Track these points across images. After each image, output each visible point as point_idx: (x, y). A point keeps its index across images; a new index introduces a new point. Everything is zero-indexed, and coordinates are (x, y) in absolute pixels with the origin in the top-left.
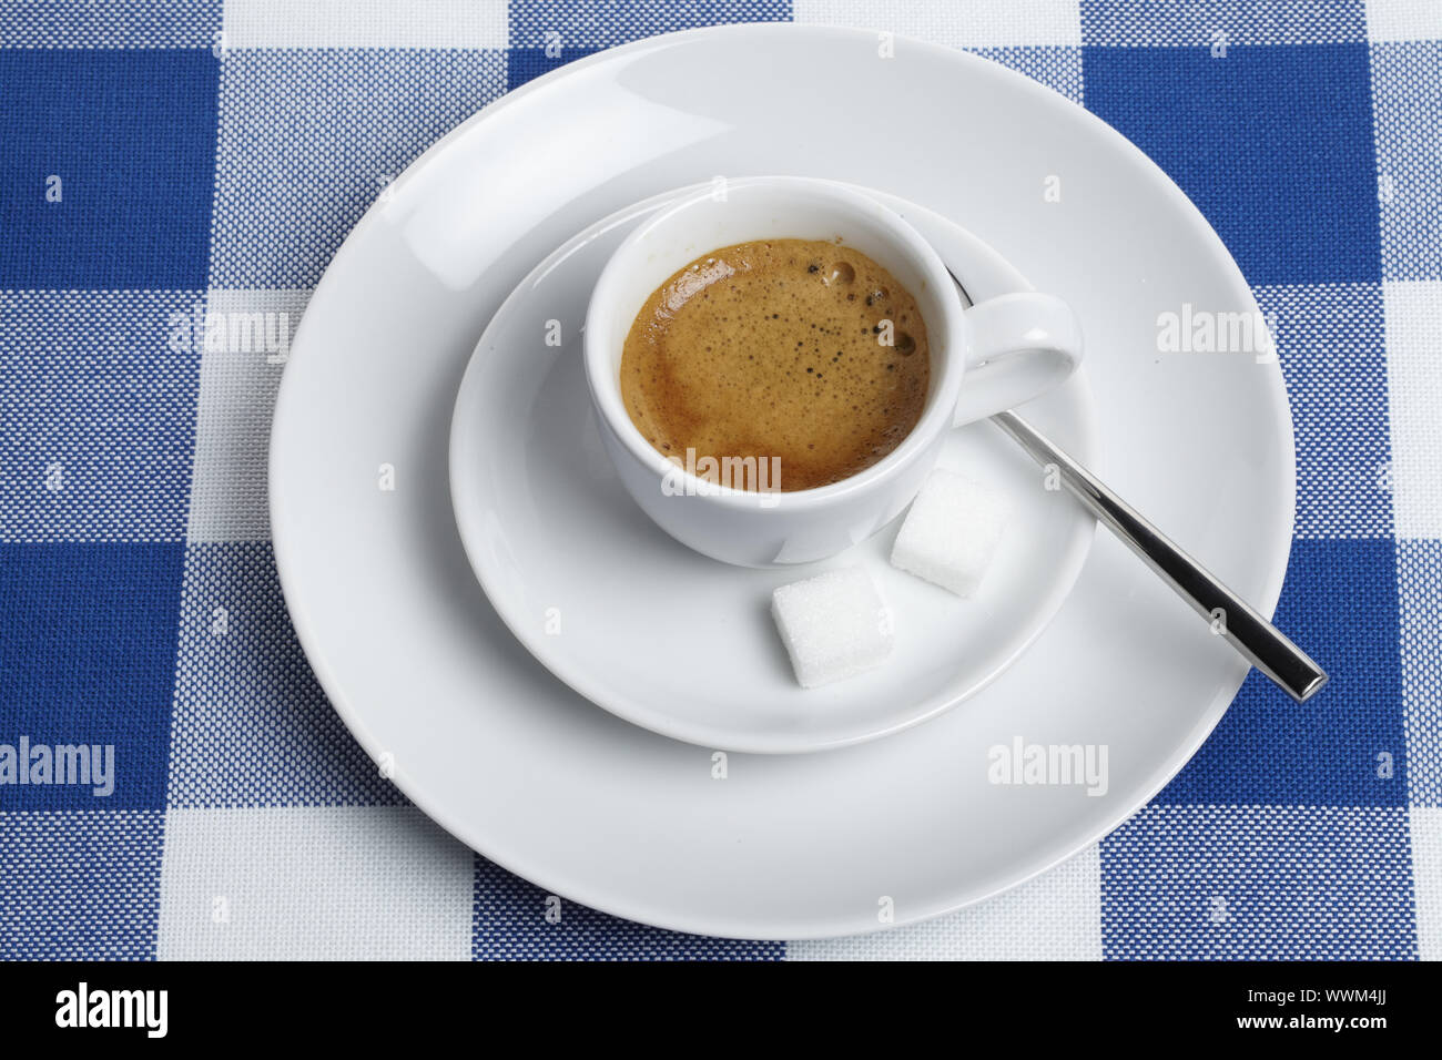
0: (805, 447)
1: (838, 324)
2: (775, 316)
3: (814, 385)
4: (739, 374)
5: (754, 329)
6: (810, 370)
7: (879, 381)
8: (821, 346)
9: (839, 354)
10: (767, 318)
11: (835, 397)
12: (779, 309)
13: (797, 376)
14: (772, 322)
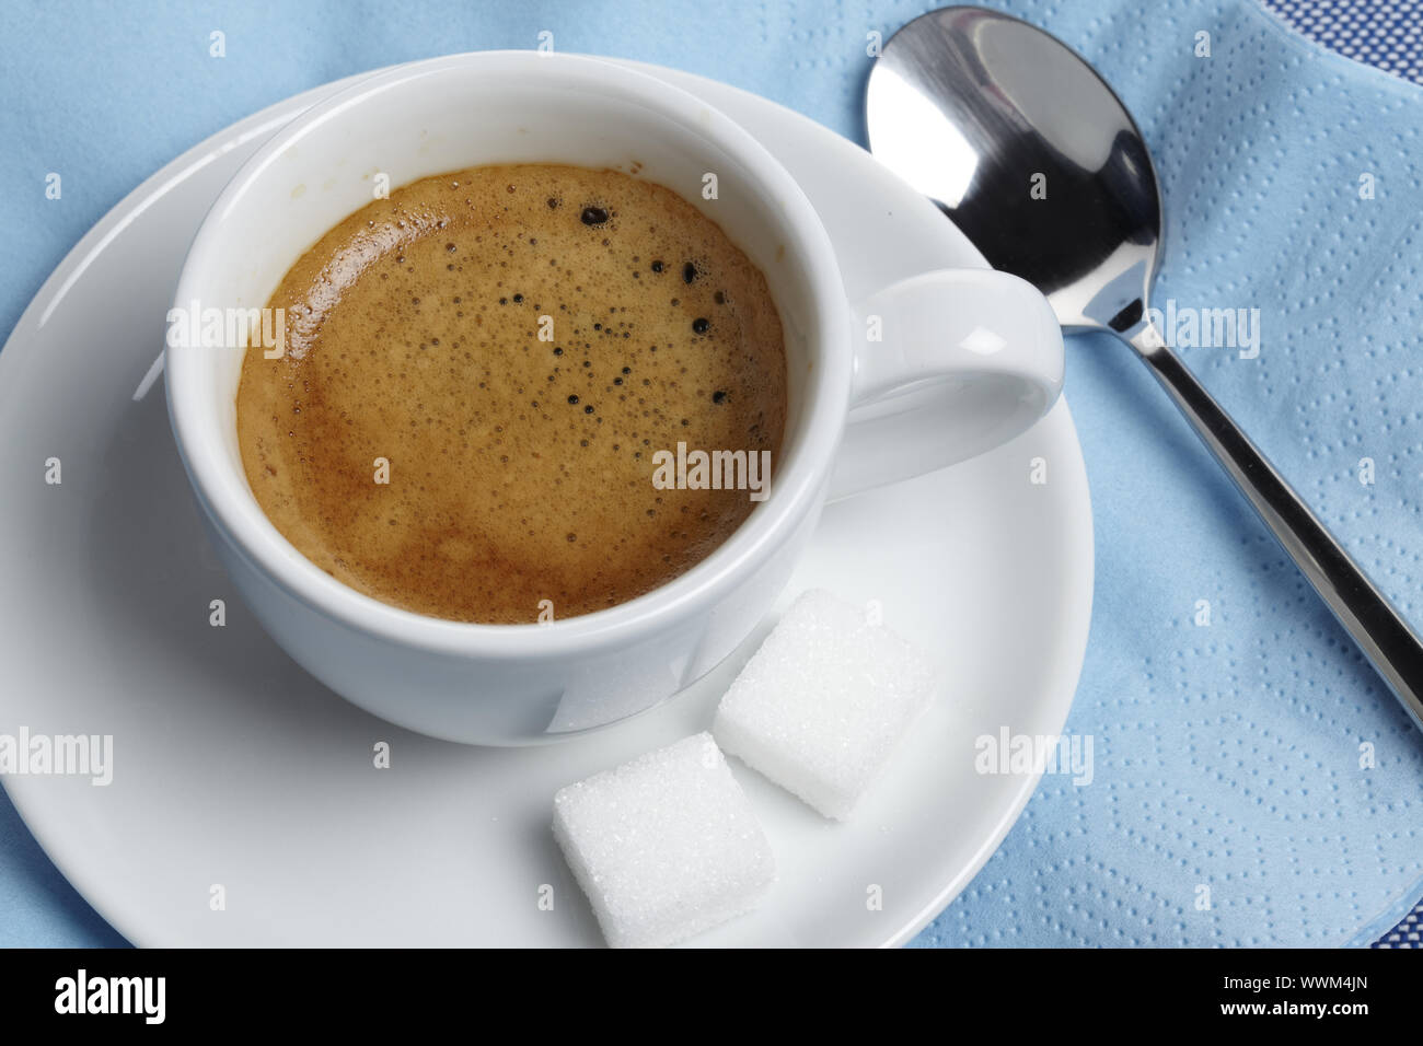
0: (560, 541)
1: (628, 317)
2: (518, 298)
3: (579, 427)
4: (449, 403)
5: (479, 320)
6: (573, 399)
7: (698, 421)
8: (593, 356)
9: (626, 370)
10: (503, 301)
11: (616, 447)
12: (527, 287)
13: (549, 411)
14: (511, 307)
